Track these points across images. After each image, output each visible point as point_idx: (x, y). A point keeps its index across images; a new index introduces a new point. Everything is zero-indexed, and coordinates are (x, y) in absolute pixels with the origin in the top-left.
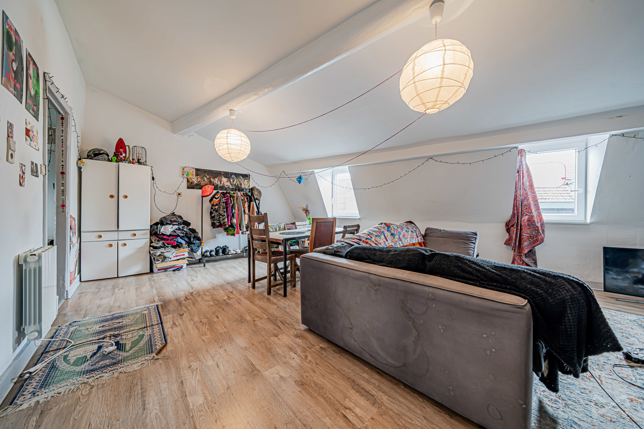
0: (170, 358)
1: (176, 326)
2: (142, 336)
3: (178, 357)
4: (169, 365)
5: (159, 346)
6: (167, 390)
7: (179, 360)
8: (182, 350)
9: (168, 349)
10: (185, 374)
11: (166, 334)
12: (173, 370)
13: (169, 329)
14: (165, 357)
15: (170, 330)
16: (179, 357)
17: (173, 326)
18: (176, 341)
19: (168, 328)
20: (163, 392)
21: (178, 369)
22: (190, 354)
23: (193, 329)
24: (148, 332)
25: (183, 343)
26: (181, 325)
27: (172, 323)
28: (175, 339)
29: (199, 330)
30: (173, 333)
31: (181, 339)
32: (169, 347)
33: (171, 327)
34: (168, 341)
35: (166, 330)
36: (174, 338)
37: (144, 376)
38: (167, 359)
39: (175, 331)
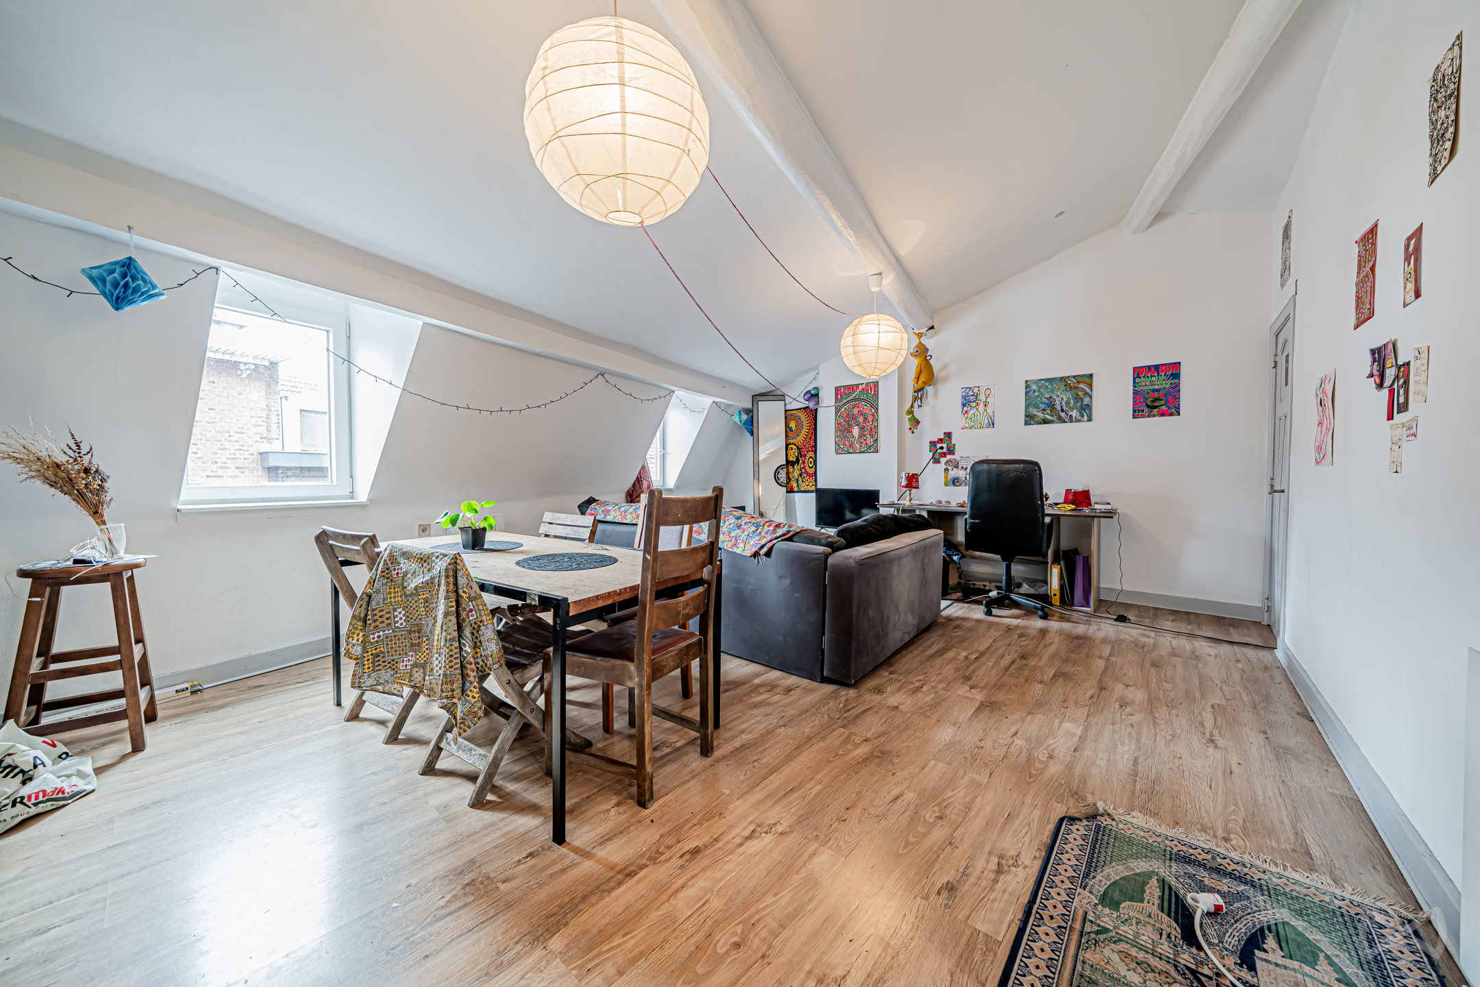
0: (1070, 790)
1: (1001, 857)
2: (1108, 899)
3: (1057, 784)
4: (1079, 782)
5: (1079, 829)
6: (1100, 756)
7: (1059, 777)
8: (1039, 788)
9: (1064, 809)
10: (1065, 756)
11: (1043, 854)
12: (1077, 771)
13: (1027, 862)
14: (1077, 800)
15: (1026, 858)
16: (1056, 781)
17: (1011, 862)
18: (1037, 814)
19: (1025, 867)
20: (1105, 757)
21: (1070, 767)
22: (1034, 772)
23: (978, 812)
24: (1084, 900)
25: (1028, 800)
26: (987, 849)
27: (1002, 877)
28: (1036, 821)
29: (972, 801)
30: (1027, 839)
31: (1025, 810)
32: (1059, 810)
33: (1017, 866)
34: (1051, 826)
35: (1038, 864)
36: (1035, 825)
37: (1126, 795)
38: (1076, 793)
39: (1016, 843)
